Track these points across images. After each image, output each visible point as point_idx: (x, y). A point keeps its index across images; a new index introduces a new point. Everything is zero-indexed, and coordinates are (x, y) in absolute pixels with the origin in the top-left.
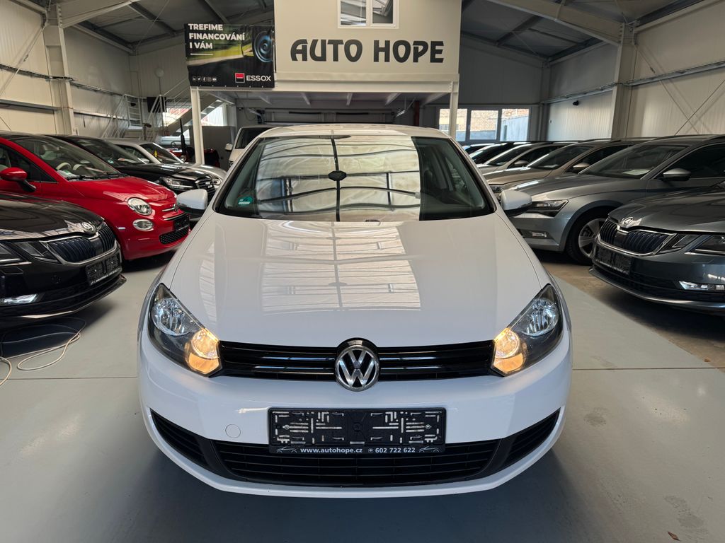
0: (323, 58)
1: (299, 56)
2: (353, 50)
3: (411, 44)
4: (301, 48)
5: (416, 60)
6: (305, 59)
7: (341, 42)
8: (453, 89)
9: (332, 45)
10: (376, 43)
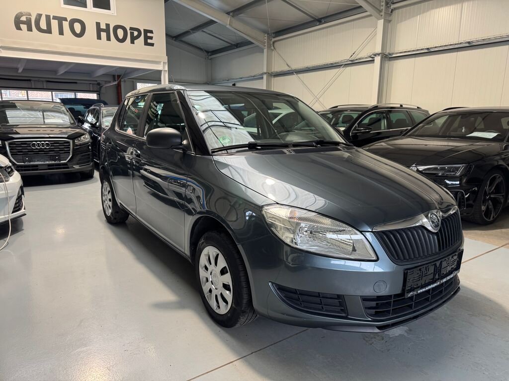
0: (49, 31)
1: (24, 27)
2: (77, 27)
3: (128, 29)
4: (25, 20)
5: (132, 42)
6: (30, 29)
7: (65, 19)
8: (164, 67)
9: (57, 21)
10: (98, 24)
